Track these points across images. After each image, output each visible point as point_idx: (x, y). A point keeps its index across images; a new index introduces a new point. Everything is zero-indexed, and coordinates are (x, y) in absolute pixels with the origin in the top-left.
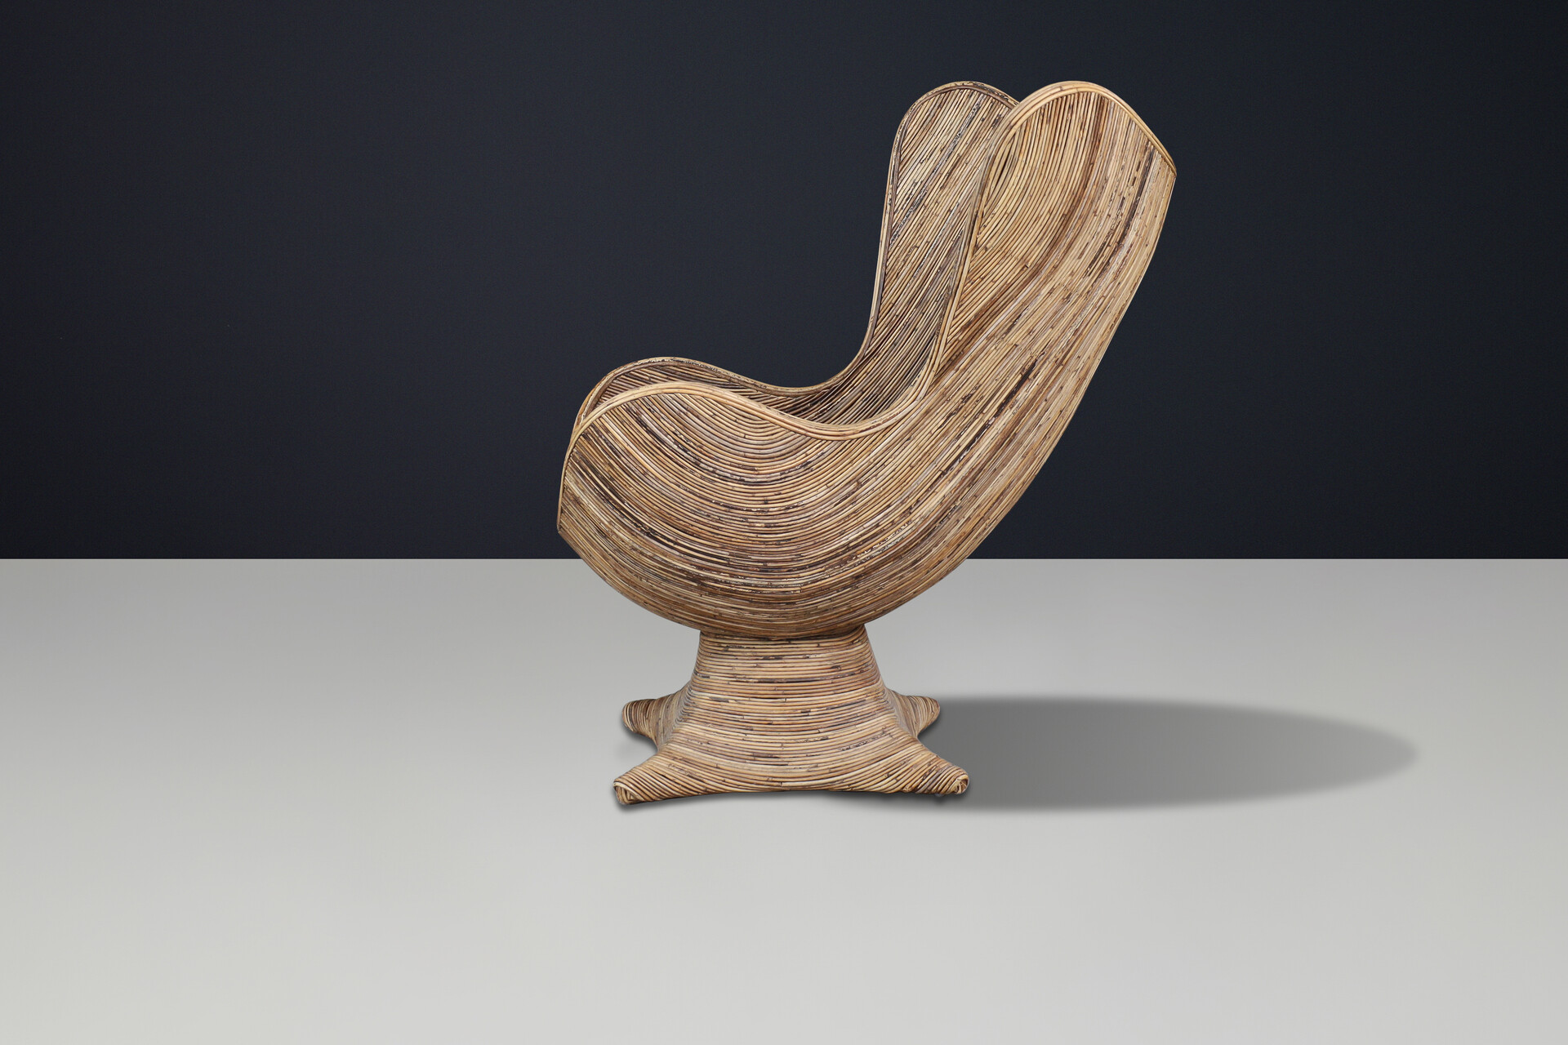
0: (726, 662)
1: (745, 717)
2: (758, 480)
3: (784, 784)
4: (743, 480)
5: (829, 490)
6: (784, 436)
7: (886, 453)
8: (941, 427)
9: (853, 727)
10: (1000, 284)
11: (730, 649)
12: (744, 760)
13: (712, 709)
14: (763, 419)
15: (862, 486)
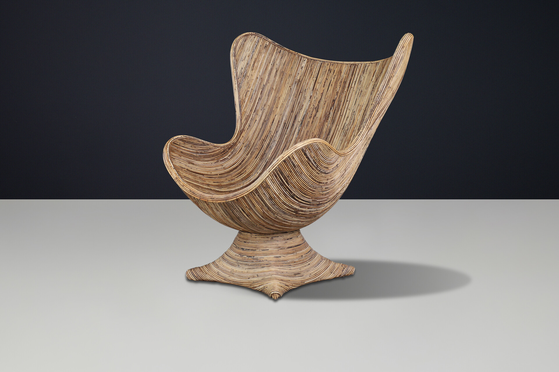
0: (274, 243)
1: (288, 261)
3: (305, 282)
9: (314, 259)
11: (274, 238)
12: (293, 277)
13: (277, 261)
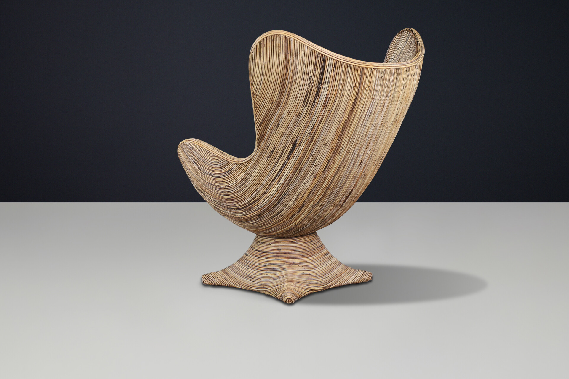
1: (250, 262)
2: (216, 175)
3: (251, 288)
4: (211, 175)
5: (236, 182)
6: (220, 161)
7: (251, 170)
8: (266, 162)
9: (276, 272)
10: (266, 108)
12: (244, 277)
14: (214, 154)
15: (246, 181)
